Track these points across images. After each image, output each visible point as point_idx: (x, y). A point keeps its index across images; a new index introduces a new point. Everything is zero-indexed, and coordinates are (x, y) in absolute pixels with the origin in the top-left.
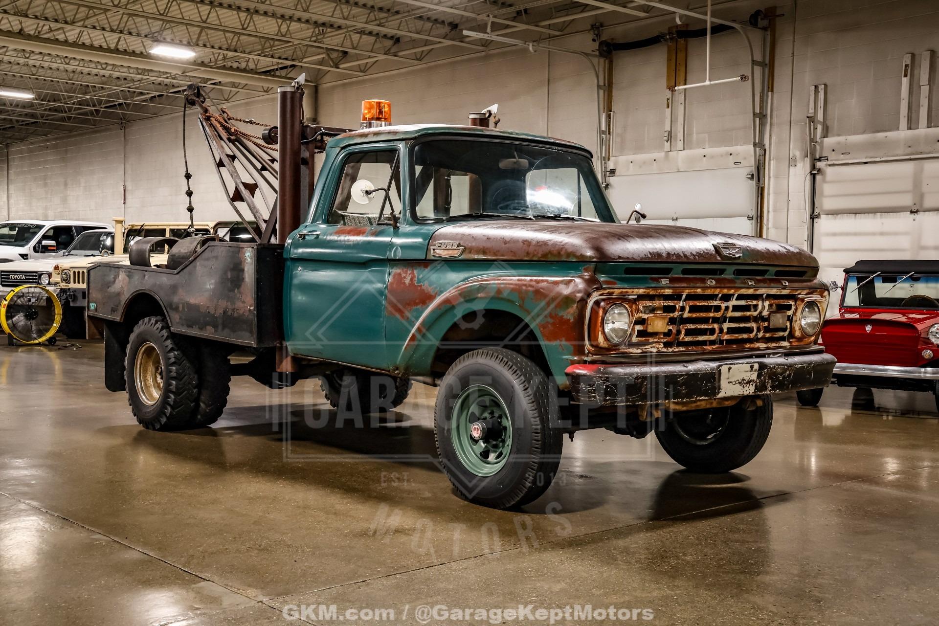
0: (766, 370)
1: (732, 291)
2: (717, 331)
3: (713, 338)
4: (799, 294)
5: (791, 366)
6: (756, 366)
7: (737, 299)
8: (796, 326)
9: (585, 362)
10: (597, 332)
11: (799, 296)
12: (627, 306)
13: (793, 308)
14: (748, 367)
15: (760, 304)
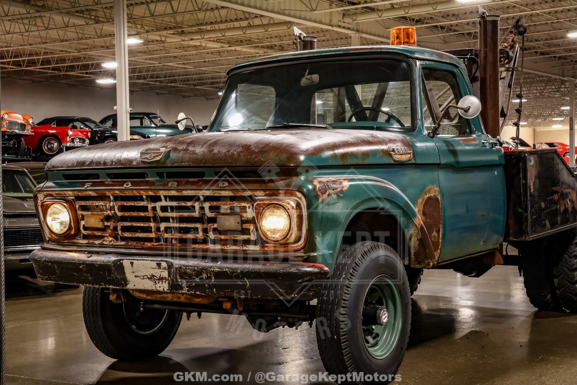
0: (172, 269)
2: (154, 230)
3: (152, 235)
14: (154, 264)
15: (197, 205)
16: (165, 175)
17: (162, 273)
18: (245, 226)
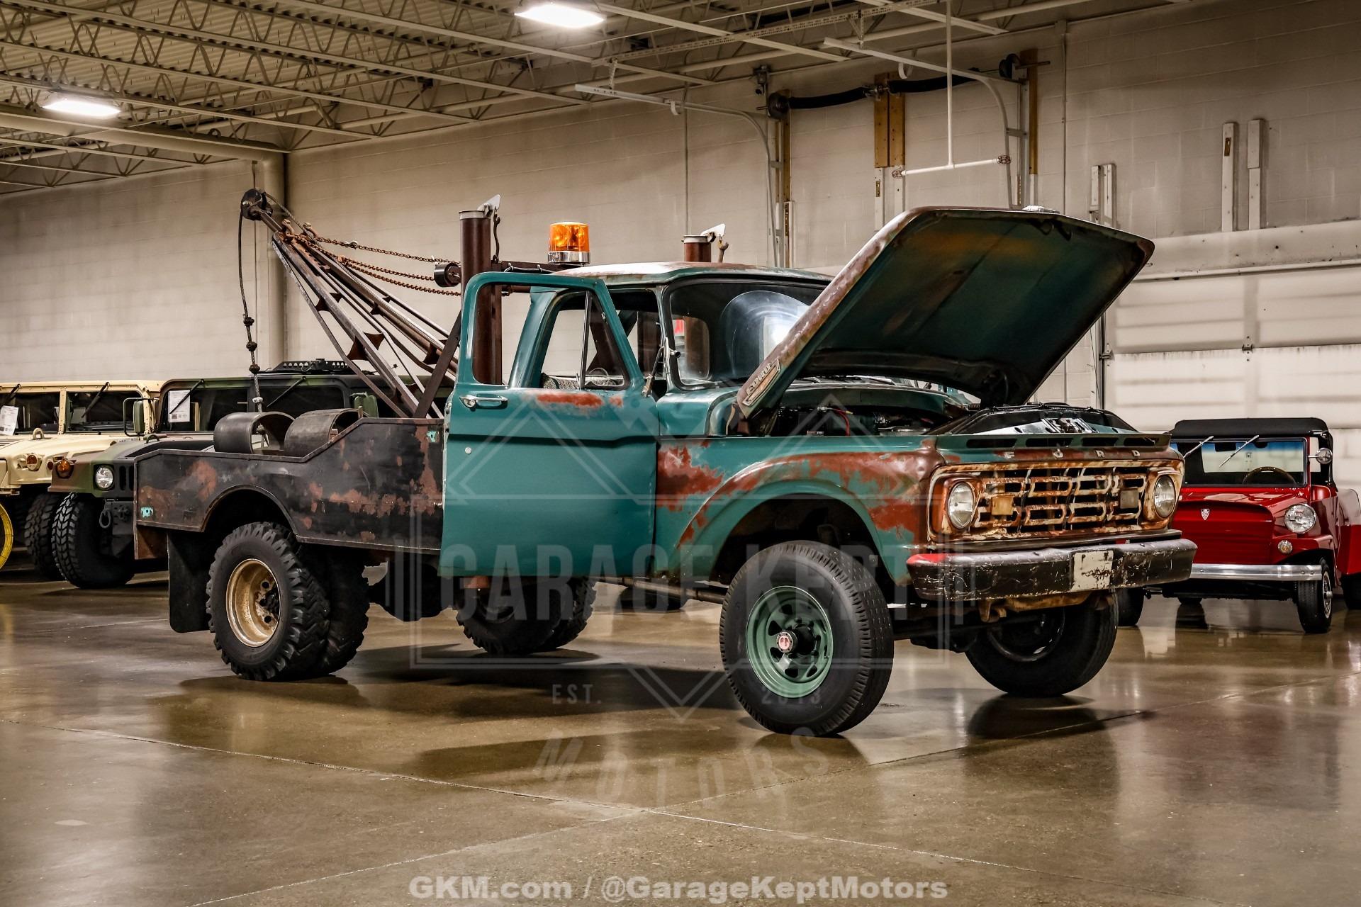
0: (1122, 559)
1: (1080, 465)
2: (1064, 513)
3: (1059, 521)
4: (1151, 466)
5: (1149, 553)
6: (1111, 554)
7: (1085, 474)
8: (1149, 506)
9: (928, 551)
10: (940, 516)
11: (1151, 469)
12: (970, 485)
13: (1145, 483)
14: (1102, 555)
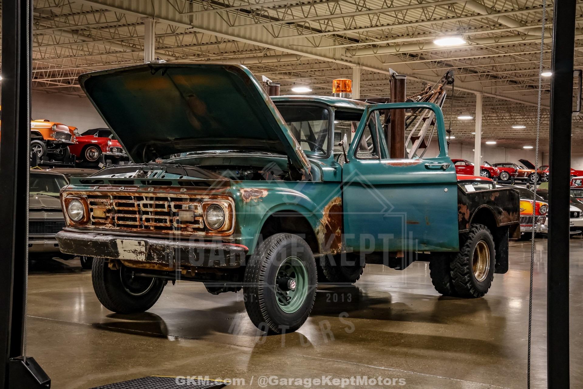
0: (148, 246)
2: (139, 219)
3: (137, 223)
12: (81, 201)
14: (136, 243)
15: (166, 204)
16: (147, 183)
17: (141, 249)
18: (197, 219)
